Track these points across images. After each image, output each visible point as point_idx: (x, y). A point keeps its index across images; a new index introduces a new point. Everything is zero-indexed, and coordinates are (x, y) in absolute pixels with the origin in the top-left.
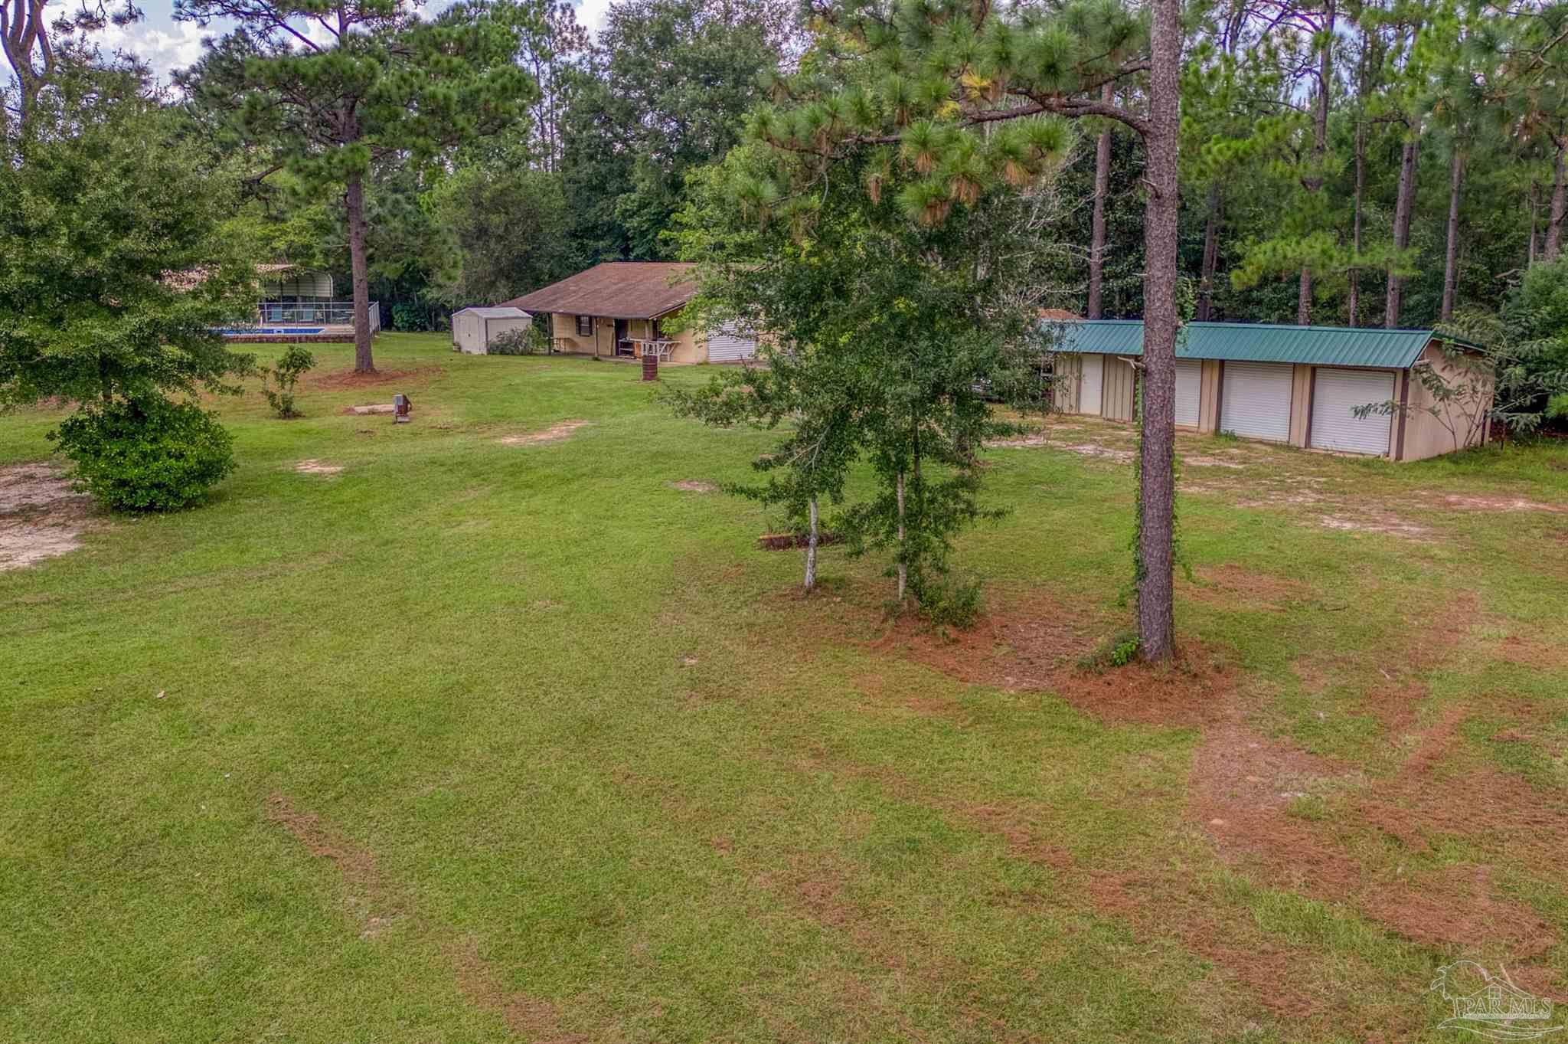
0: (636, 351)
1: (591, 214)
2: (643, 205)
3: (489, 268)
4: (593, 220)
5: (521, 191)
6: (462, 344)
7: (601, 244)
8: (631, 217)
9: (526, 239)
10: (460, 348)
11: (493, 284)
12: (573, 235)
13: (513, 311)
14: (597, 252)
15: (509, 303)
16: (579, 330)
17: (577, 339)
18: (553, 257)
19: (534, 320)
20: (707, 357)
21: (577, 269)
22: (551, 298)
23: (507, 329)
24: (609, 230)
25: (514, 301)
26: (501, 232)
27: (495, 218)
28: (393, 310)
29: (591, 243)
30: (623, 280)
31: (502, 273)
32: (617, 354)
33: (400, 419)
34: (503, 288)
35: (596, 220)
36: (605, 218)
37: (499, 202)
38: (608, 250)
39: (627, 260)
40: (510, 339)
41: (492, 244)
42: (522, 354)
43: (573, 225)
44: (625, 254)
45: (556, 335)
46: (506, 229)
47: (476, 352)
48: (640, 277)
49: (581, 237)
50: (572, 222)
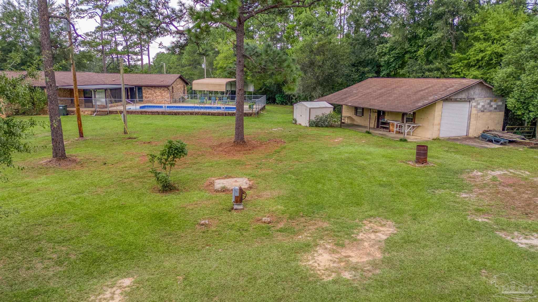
0: (391, 128)
1: (363, 56)
2: (392, 49)
3: (314, 81)
4: (364, 58)
5: (332, 44)
6: (298, 120)
7: (366, 69)
8: (384, 55)
9: (332, 67)
10: (296, 122)
11: (314, 88)
12: (353, 65)
13: (324, 104)
14: (364, 73)
15: (321, 98)
16: (356, 114)
17: (354, 117)
18: (343, 75)
19: (334, 109)
20: (439, 135)
21: (354, 82)
22: (343, 97)
23: (320, 113)
24: (371, 62)
25: (324, 98)
26: (320, 64)
27: (318, 58)
28: (276, 96)
29: (362, 69)
30: (384, 87)
31: (319, 83)
32: (378, 127)
33: (236, 207)
34: (319, 90)
35: (366, 58)
36: (370, 57)
37: (321, 50)
38: (369, 72)
39: (378, 77)
40: (321, 119)
41: (316, 70)
42: (327, 126)
43: (354, 60)
44: (378, 74)
45: (343, 115)
46: (323, 62)
47: (303, 124)
48: (394, 86)
49: (357, 66)
50: (353, 59)
